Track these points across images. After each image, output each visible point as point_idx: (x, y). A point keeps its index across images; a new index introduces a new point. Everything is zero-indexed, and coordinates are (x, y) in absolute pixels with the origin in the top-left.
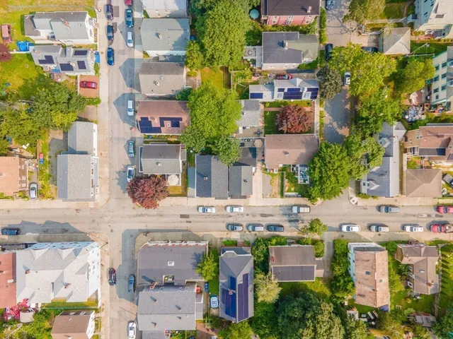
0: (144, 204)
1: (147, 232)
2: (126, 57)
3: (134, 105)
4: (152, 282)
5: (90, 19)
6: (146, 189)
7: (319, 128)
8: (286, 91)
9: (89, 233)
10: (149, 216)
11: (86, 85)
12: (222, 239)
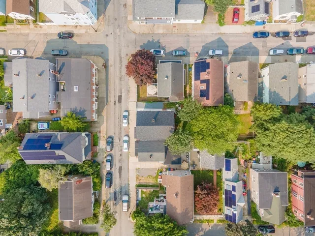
0: (131, 65)
1: (106, 66)
2: (260, 49)
3: (218, 55)
4: (59, 71)
5: (296, 16)
6: (144, 67)
7: (198, 219)
8: (233, 193)
9: (105, 15)
10: (120, 68)
11: (236, 13)
12: (100, 132)
